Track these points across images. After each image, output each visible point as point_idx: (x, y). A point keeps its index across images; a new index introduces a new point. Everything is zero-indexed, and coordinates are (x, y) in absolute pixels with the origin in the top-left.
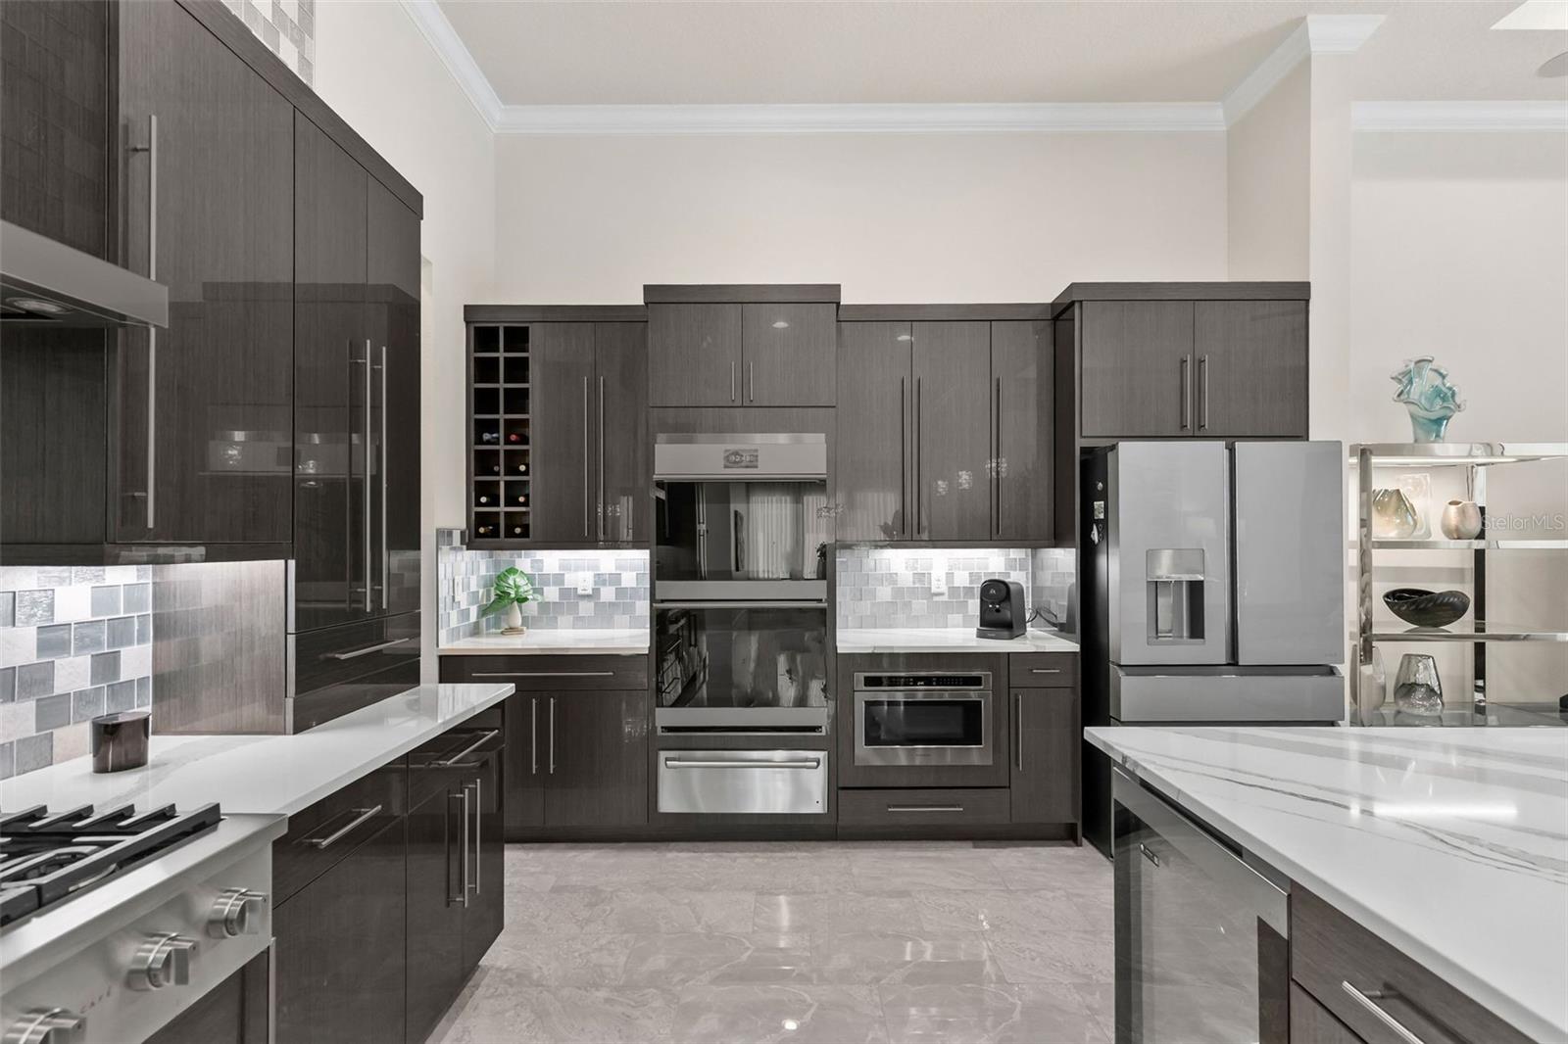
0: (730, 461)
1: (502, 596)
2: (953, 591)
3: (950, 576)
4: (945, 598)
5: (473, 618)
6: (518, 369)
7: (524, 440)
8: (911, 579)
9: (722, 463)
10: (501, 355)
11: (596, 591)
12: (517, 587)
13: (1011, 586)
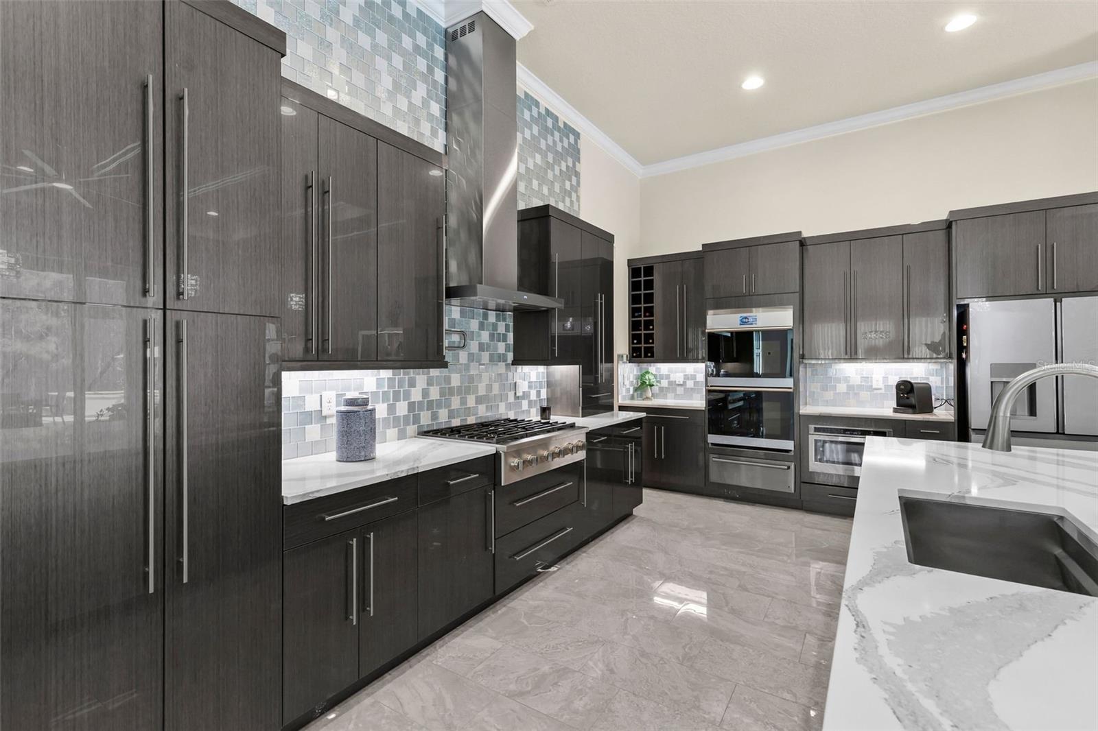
0: (743, 323)
1: (643, 383)
2: (887, 387)
3: (885, 379)
4: (883, 391)
5: (631, 392)
6: (649, 285)
7: (652, 315)
8: (860, 380)
9: (739, 322)
10: (642, 279)
11: (685, 382)
12: (650, 380)
13: (915, 385)
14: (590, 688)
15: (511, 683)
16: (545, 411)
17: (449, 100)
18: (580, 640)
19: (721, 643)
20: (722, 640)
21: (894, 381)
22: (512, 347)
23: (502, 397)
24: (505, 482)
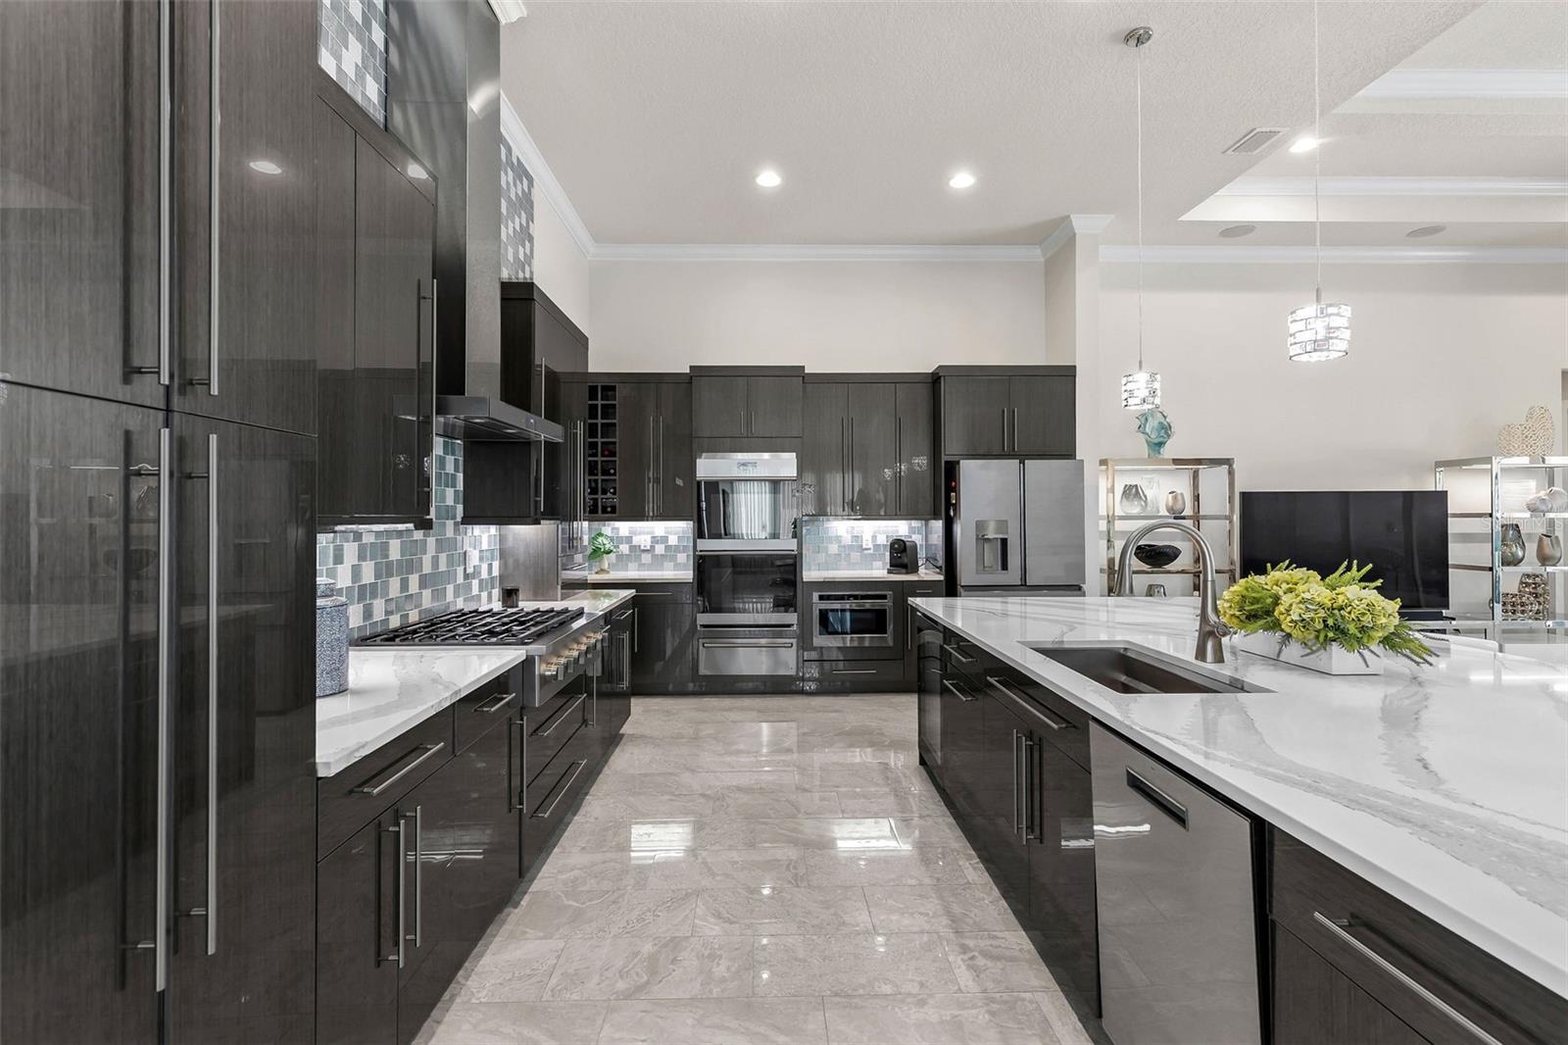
1: (596, 549)
2: (877, 547)
3: (874, 537)
4: (871, 551)
6: (609, 411)
7: (613, 454)
8: (850, 540)
10: (599, 402)
12: (604, 544)
13: (907, 543)
14: (720, 949)
15: (616, 982)
16: (509, 595)
17: (389, 79)
18: (666, 900)
19: (819, 852)
20: (820, 849)
21: (882, 540)
22: (461, 495)
23: (449, 576)
24: (540, 702)
